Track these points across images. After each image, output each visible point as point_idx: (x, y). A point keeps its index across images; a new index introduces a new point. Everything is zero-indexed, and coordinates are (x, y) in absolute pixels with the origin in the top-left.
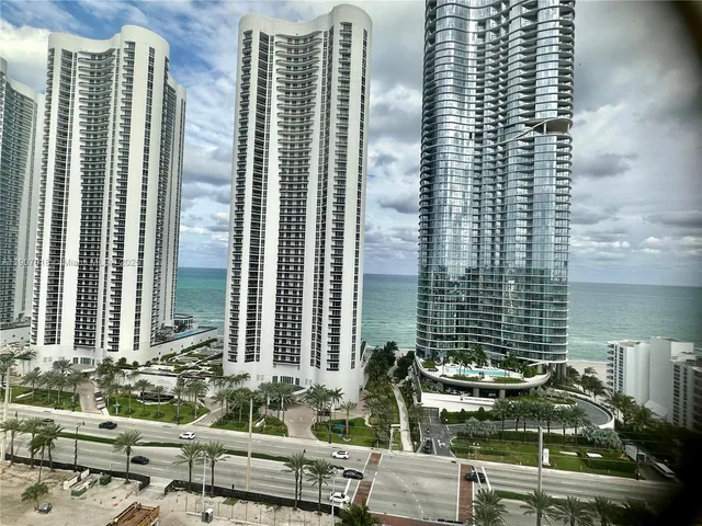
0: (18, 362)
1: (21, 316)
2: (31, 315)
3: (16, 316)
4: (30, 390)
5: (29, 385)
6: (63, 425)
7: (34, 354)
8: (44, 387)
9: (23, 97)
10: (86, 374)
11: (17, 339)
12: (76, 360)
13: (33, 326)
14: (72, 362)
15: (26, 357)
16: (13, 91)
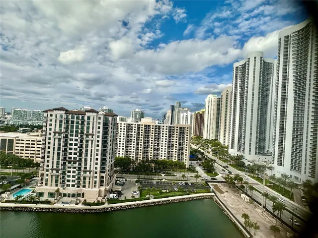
0: (267, 169)
1: (268, 151)
2: (272, 151)
3: (266, 151)
4: (272, 183)
5: (271, 181)
6: (286, 205)
7: (273, 168)
8: (277, 184)
9: (269, 63)
10: (297, 185)
11: (267, 160)
12: (291, 176)
13: (273, 156)
14: (289, 176)
15: (270, 168)
16: (265, 62)
